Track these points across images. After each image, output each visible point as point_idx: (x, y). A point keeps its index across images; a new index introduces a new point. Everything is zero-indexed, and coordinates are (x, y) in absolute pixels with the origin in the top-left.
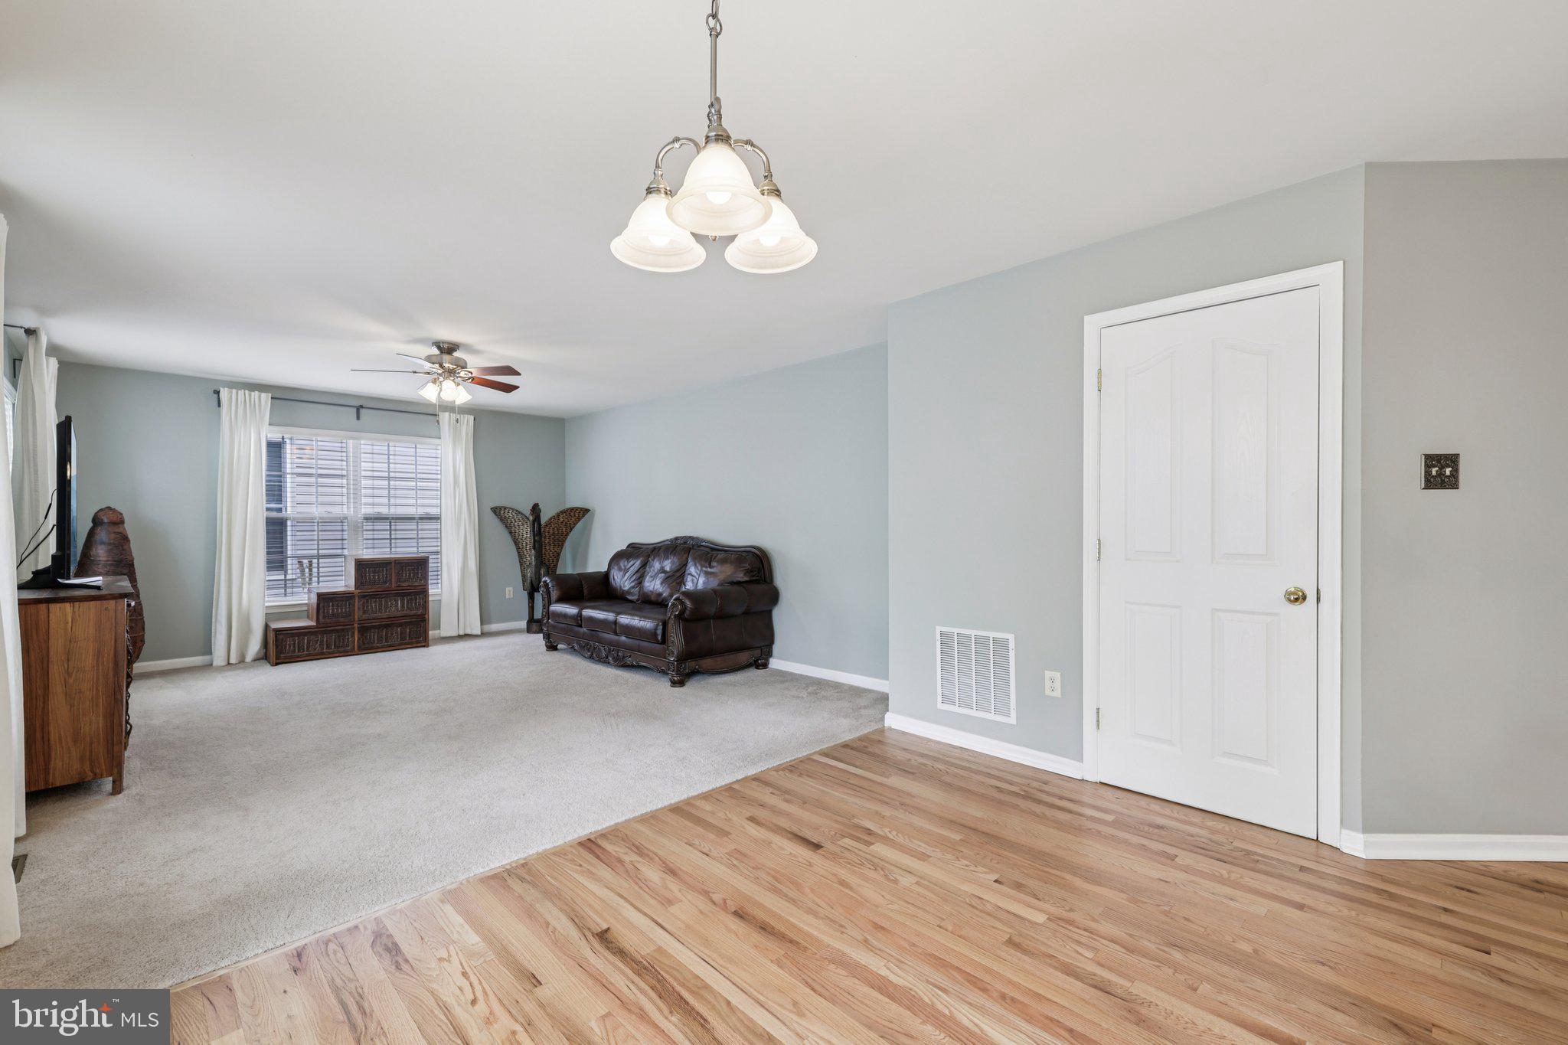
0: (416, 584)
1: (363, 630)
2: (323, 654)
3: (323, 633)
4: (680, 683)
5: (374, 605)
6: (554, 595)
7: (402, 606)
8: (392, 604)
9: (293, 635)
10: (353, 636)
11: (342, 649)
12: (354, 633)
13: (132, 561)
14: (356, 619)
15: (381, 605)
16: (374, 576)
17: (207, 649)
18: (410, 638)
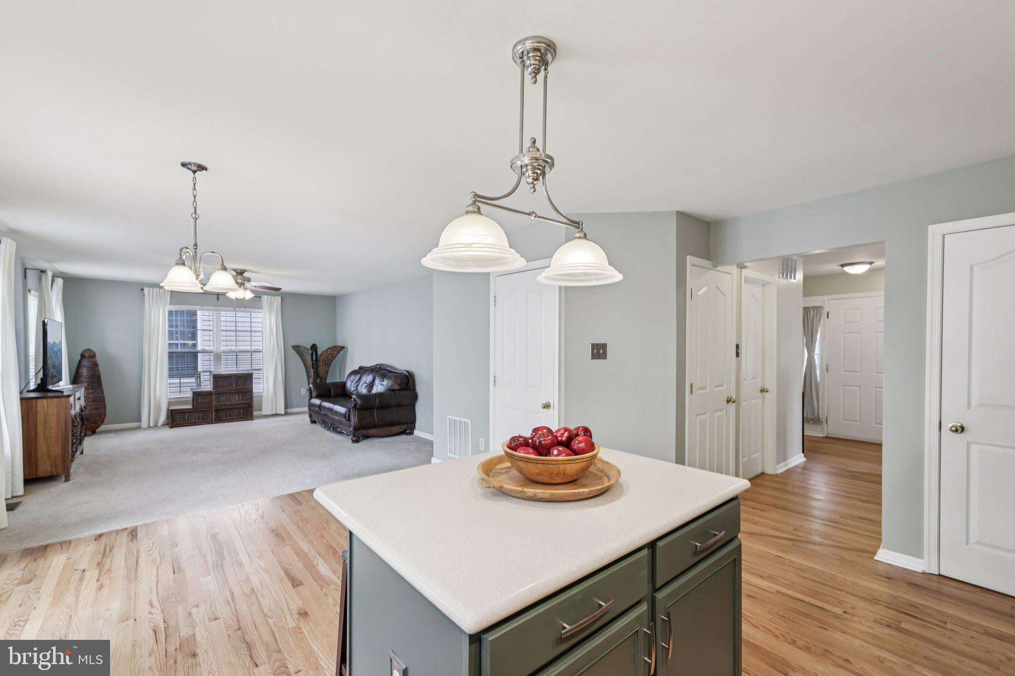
0: (246, 387)
1: (217, 411)
2: (196, 423)
3: (197, 412)
4: (356, 441)
5: (223, 398)
6: (314, 394)
7: (239, 398)
8: (233, 397)
9: (180, 413)
10: (212, 414)
11: (206, 421)
12: (212, 412)
13: (100, 376)
14: (214, 405)
15: (227, 398)
16: (223, 383)
17: (139, 420)
18: (243, 415)
